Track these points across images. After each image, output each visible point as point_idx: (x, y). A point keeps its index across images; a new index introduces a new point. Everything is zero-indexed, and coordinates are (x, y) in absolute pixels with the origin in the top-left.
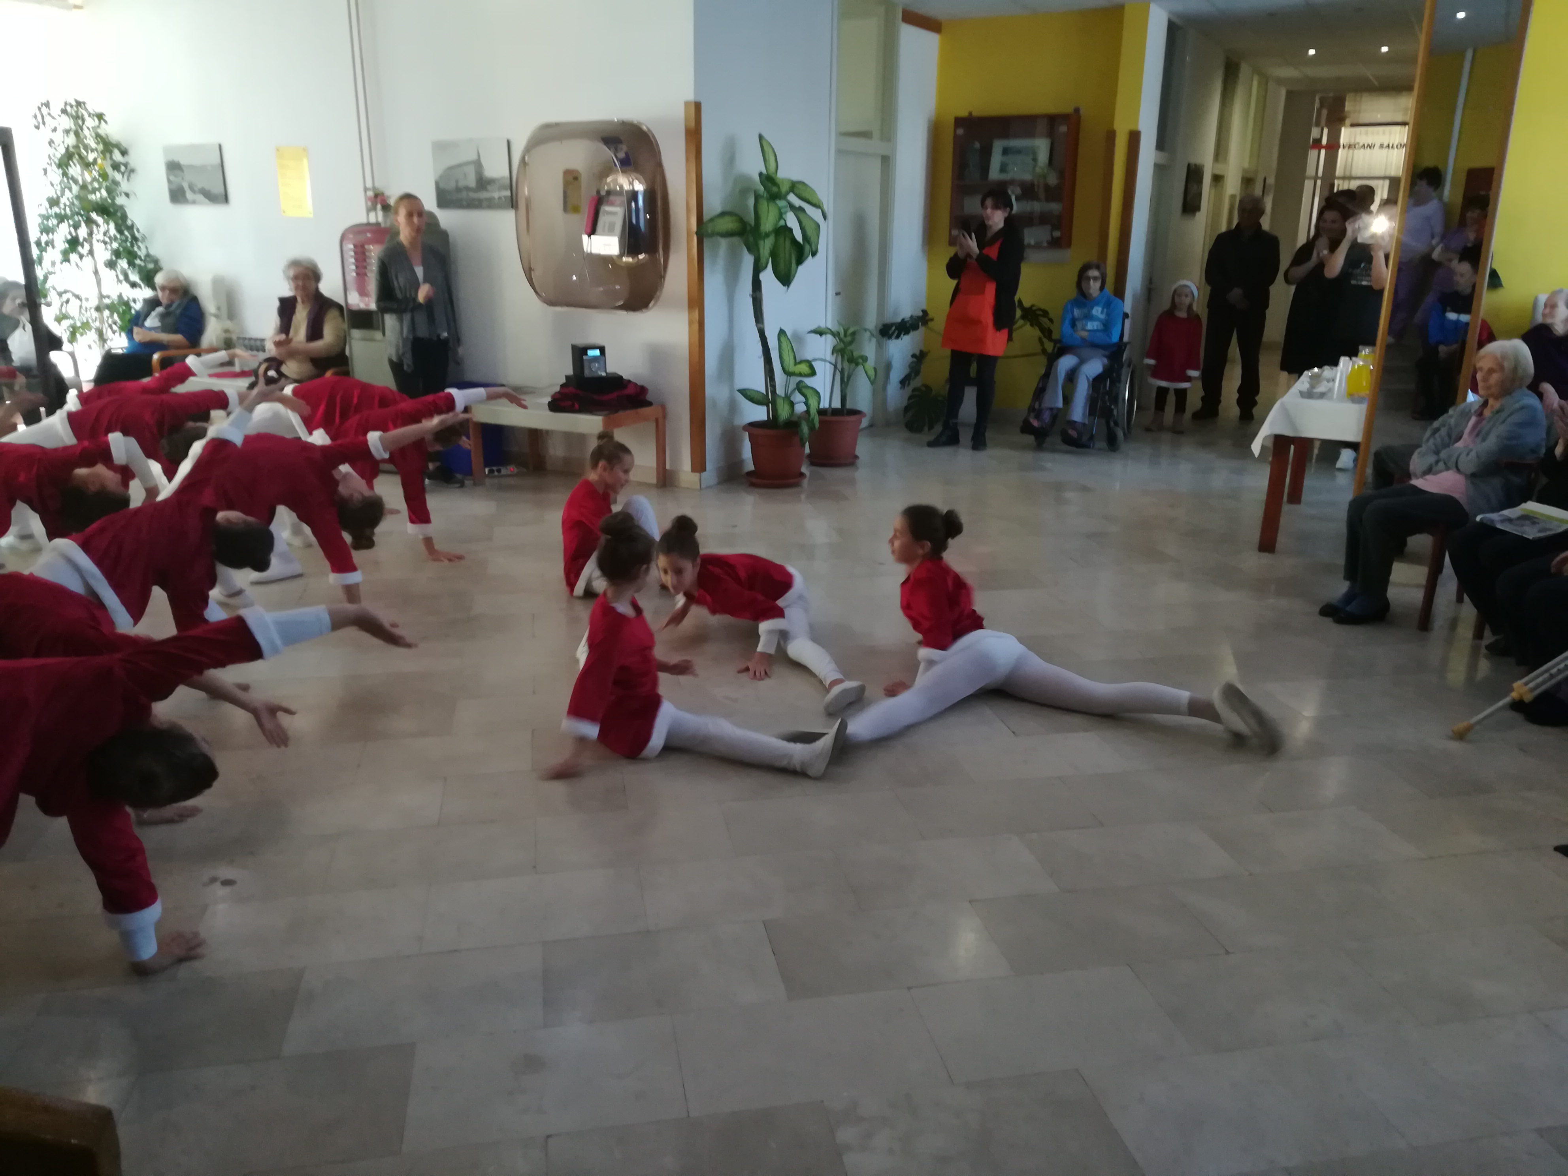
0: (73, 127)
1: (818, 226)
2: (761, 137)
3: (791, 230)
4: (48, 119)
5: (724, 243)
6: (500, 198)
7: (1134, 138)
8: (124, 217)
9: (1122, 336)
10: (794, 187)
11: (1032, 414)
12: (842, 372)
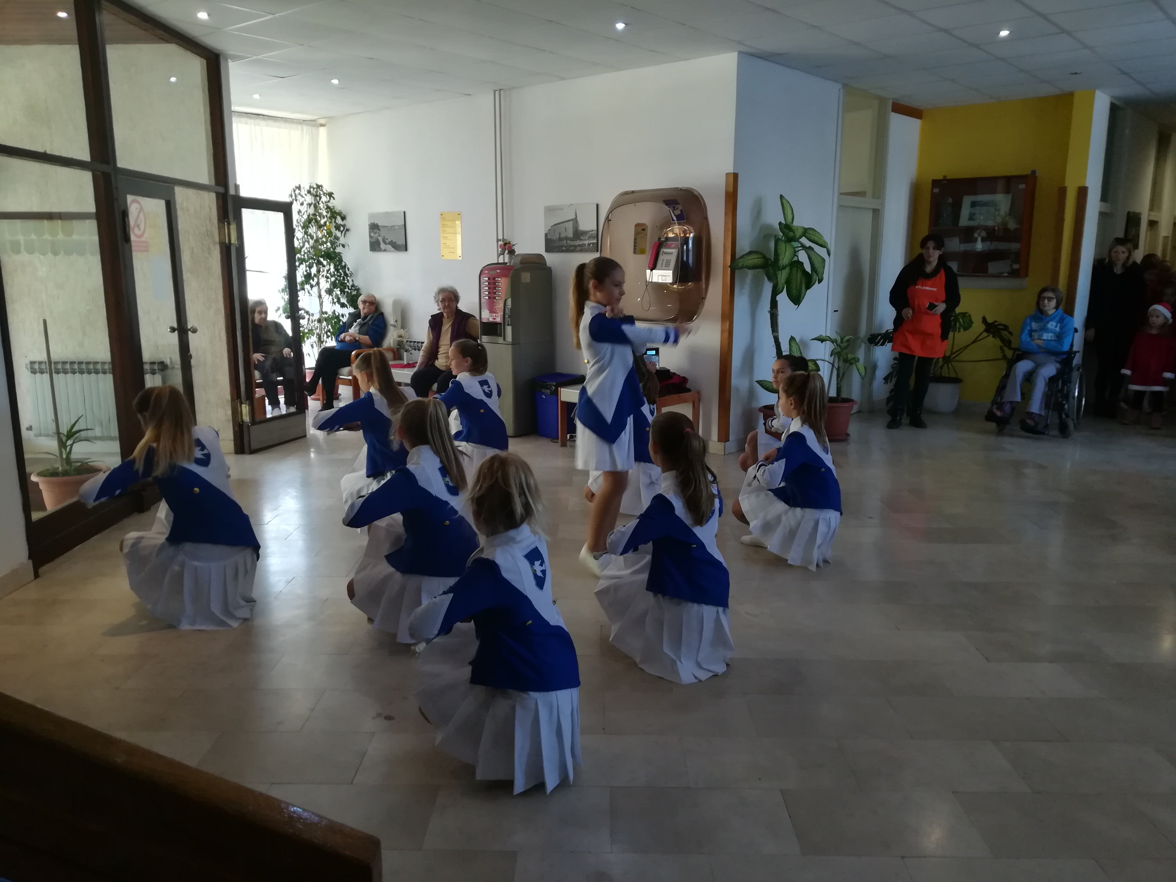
0: (314, 202)
1: (824, 260)
2: (781, 197)
3: (802, 263)
4: (299, 197)
5: (750, 273)
6: (589, 244)
7: (1083, 192)
8: (341, 260)
9: (1072, 345)
10: (806, 232)
11: (995, 406)
12: (838, 370)
